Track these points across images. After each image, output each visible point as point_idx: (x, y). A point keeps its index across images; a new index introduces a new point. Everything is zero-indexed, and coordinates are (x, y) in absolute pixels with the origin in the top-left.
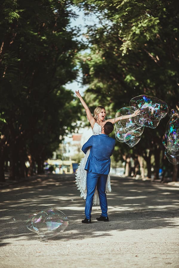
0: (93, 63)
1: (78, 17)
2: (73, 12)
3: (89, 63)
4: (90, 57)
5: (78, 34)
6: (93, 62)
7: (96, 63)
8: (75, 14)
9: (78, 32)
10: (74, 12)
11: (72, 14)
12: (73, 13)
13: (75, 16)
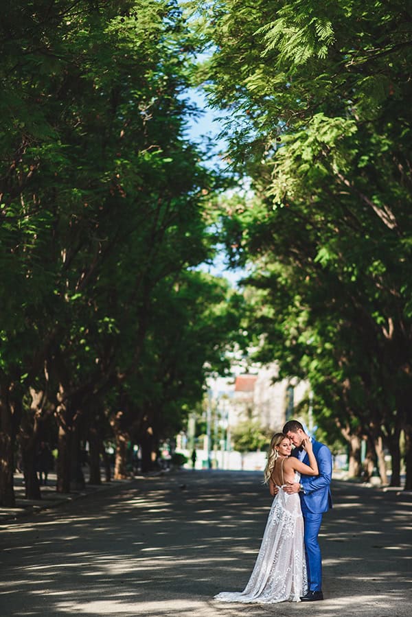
0: (249, 220)
1: (203, 116)
2: (189, 103)
3: (240, 218)
4: (244, 204)
5: (209, 154)
6: (250, 216)
7: (256, 220)
8: (196, 109)
9: (209, 149)
10: (193, 105)
11: (190, 108)
12: (191, 106)
13: (195, 112)
